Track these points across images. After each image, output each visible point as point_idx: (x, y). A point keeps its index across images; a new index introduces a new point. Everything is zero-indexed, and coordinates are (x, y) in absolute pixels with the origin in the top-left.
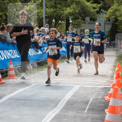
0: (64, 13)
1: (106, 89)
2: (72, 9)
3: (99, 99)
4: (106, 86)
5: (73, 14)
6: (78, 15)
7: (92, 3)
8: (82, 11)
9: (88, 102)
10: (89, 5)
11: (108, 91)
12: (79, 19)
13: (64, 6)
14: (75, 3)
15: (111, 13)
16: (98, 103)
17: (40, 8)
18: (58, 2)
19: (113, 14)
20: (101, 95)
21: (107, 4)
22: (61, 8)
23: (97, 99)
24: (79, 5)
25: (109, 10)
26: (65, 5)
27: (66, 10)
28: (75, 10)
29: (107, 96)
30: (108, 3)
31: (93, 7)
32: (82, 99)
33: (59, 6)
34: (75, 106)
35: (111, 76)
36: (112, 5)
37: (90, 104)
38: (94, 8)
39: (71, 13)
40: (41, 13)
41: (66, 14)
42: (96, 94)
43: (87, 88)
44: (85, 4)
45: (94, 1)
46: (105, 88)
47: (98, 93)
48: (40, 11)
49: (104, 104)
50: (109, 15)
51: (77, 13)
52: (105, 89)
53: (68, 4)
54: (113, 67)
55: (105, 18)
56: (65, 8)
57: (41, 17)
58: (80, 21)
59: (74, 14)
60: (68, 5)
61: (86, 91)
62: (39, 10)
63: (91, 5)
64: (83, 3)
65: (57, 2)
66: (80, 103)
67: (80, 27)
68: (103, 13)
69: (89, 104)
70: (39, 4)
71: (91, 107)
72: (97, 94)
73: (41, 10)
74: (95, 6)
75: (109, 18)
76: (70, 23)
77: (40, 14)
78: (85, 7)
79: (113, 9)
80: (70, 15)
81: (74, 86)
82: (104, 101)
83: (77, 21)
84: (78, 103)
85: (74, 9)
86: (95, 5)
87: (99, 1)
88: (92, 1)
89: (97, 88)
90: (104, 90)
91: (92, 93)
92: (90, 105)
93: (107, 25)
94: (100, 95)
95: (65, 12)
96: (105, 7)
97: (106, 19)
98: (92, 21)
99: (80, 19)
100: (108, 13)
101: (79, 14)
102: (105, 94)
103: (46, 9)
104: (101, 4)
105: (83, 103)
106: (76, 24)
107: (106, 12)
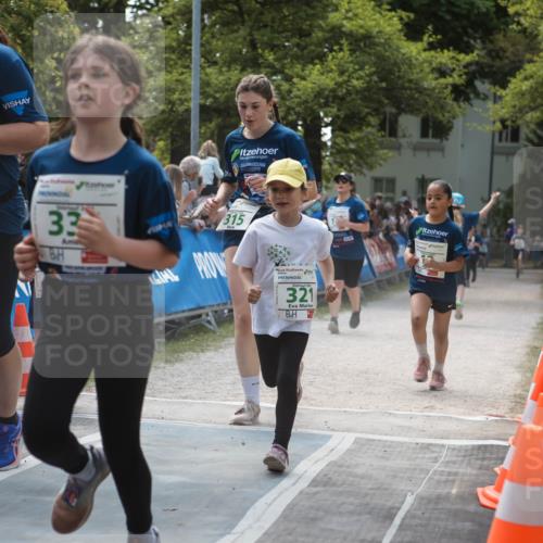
0: (295, 92)
1: (486, 455)
2: (335, 75)
3: (447, 497)
4: (486, 438)
5: (335, 97)
6: (359, 102)
7: (431, 47)
8: (384, 85)
9: (394, 511)
10: (414, 54)
11: (497, 465)
12: (369, 125)
13: (297, 58)
14: (350, 44)
15: (523, 95)
16: (443, 516)
17: (176, 64)
18: (265, 38)
19: (534, 100)
20: (457, 483)
21: (504, 52)
22: (277, 65)
23: (439, 498)
24: (369, 54)
25: (513, 80)
26: (299, 53)
27: (303, 78)
28: (345, 78)
29: (492, 487)
30: (511, 49)
31: (434, 65)
32: (366, 495)
33: (271, 57)
34: (329, 526)
35: (515, 396)
36: (528, 56)
37: (404, 519)
38: (442, 72)
39: (327, 93)
40: (180, 87)
41: (303, 97)
42: (436, 477)
43: (391, 445)
44: (398, 49)
45: (439, 37)
46: (480, 447)
47: (447, 470)
48: (177, 81)
49: (472, 521)
50: (514, 106)
51: (357, 92)
52: (481, 456)
53: (313, 48)
54: (528, 354)
55: (494, 122)
56: (299, 66)
57: (181, 109)
58: (371, 137)
59: (342, 99)
60: (314, 51)
61: (387, 459)
62: (170, 72)
63: (425, 55)
64: (388, 43)
65: (263, 36)
66: (352, 513)
67: (371, 167)
68: (486, 98)
69: (397, 521)
70: (174, 44)
71: (408, 536)
72: (442, 473)
73: (182, 73)
74: (444, 61)
75: (513, 122)
76: (325, 143)
77: (176, 96)
78: (395, 64)
79: (532, 77)
80: (322, 101)
81: (330, 437)
82: (472, 508)
83: (358, 134)
84: (341, 514)
85: (342, 73)
86: (445, 57)
87: (468, 42)
88: (430, 36)
89: (443, 446)
90: (477, 459)
91: (415, 469)
92: (401, 527)
93: (503, 158)
94: (453, 481)
95: (300, 86)
96: (492, 66)
97: (499, 125)
98: (430, 140)
99: (369, 129)
100: (508, 98)
101: (366, 97)
102: (482, 478)
103: (209, 70)
104: (476, 52)
105: (370, 513)
106: (353, 151)
107: (501, 92)
